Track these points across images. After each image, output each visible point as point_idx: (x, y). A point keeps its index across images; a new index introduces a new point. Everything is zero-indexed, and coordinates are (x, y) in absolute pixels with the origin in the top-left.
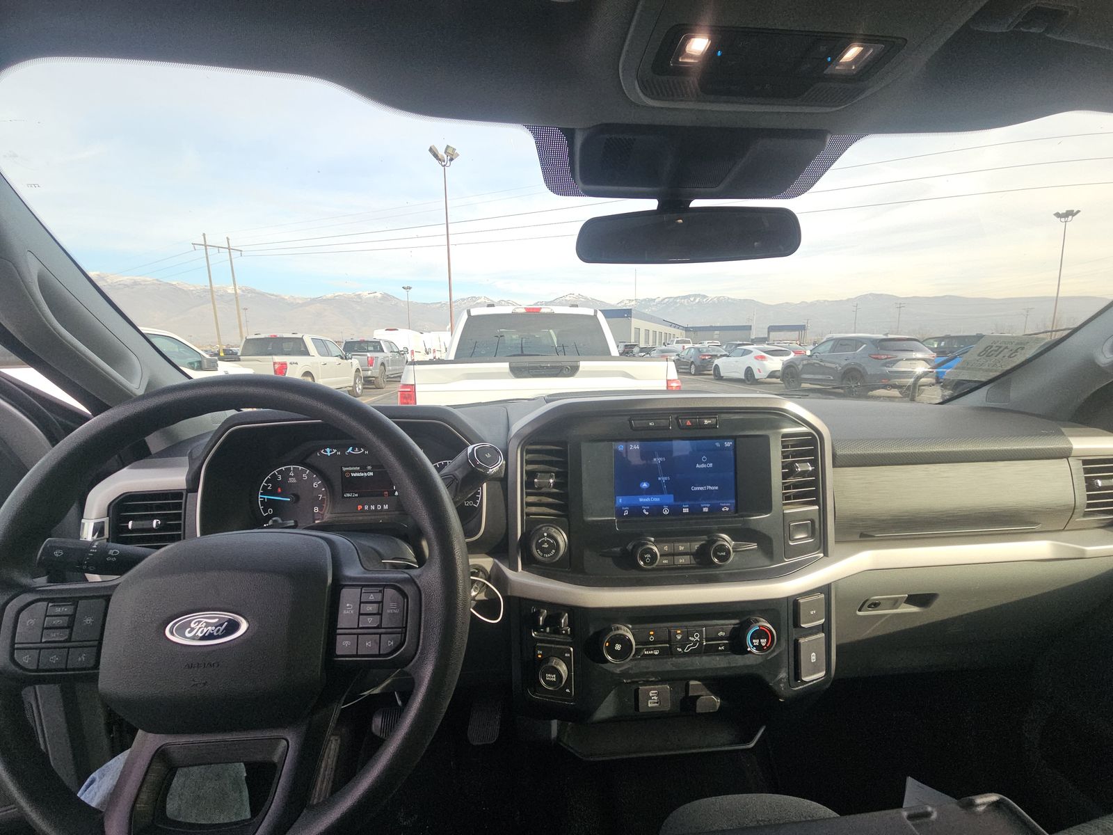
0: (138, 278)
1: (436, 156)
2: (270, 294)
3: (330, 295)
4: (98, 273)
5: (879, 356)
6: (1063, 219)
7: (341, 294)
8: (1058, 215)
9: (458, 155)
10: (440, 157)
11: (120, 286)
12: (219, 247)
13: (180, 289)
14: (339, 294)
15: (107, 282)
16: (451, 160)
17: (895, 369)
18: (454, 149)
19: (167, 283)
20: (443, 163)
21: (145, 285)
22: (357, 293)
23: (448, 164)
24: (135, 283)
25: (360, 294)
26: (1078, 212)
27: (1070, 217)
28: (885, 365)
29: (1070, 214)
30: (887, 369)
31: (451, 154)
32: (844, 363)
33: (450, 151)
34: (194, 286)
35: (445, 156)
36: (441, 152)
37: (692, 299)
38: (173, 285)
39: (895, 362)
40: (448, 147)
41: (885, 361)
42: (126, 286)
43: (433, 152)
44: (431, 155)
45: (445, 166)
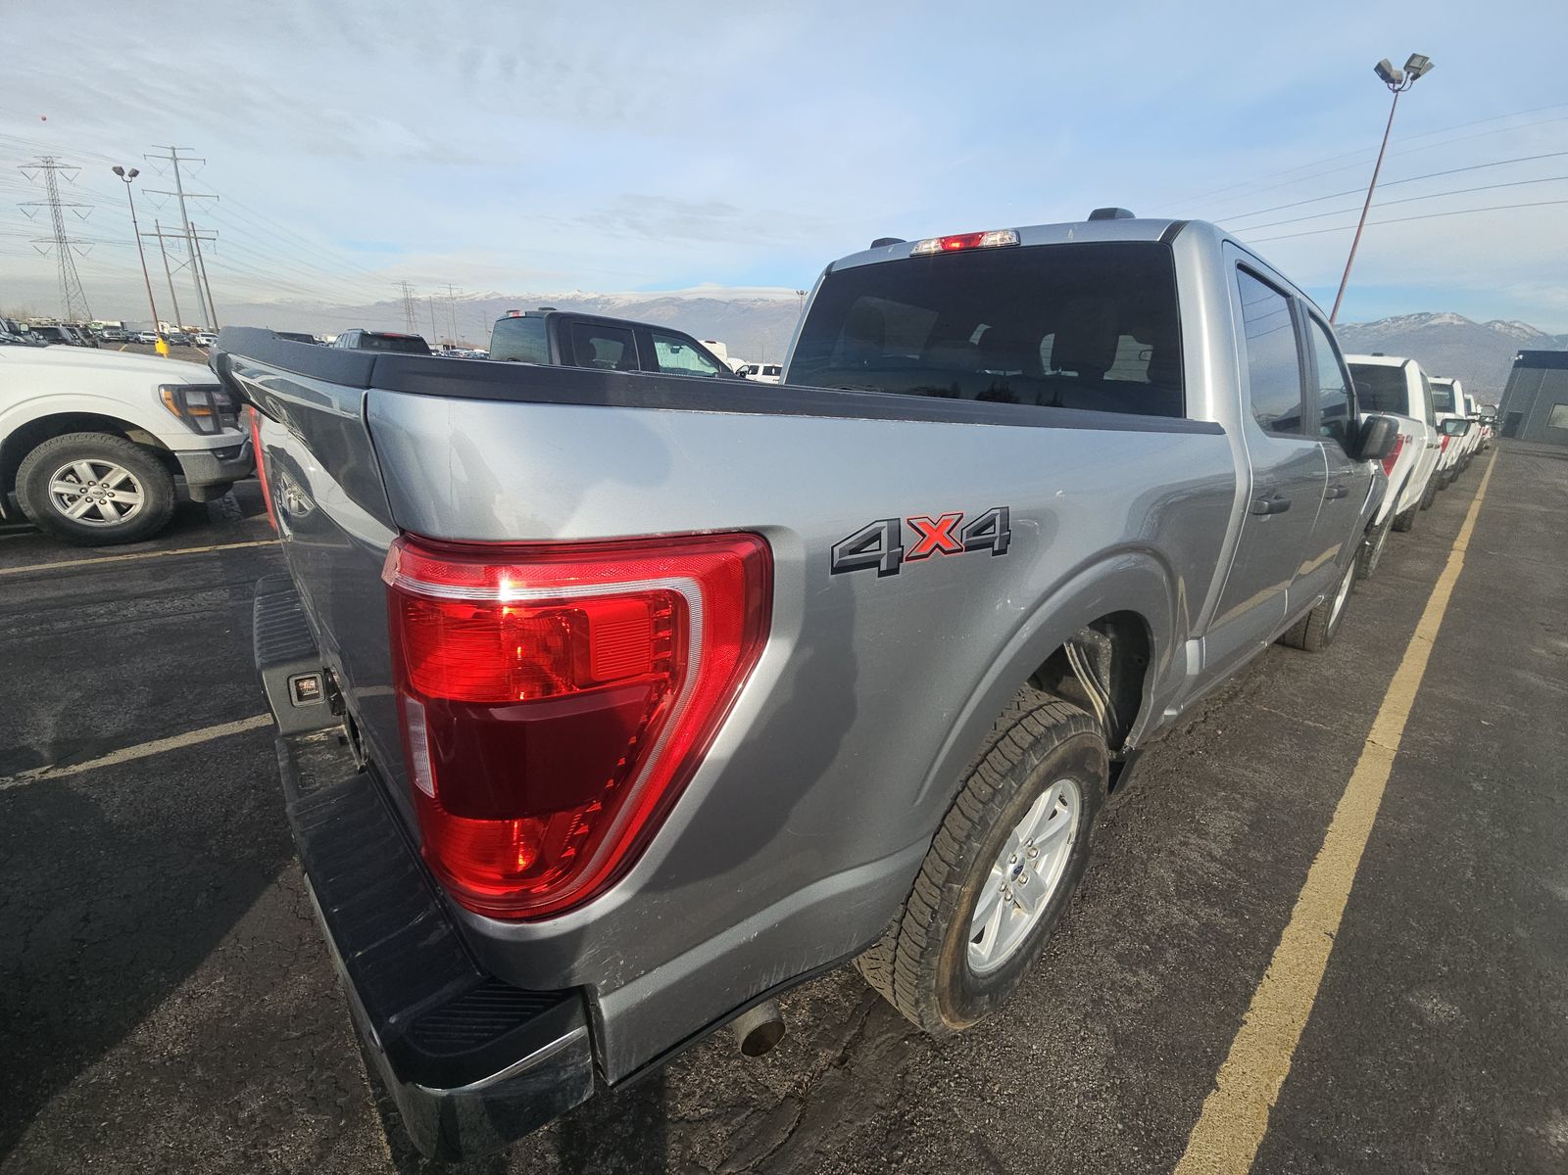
9: (1431, 66)
10: (1393, 75)
16: (1416, 77)
20: (1397, 86)
35: (1405, 73)
40: (1414, 56)
43: (1384, 72)
44: (1377, 77)
45: (1399, 90)
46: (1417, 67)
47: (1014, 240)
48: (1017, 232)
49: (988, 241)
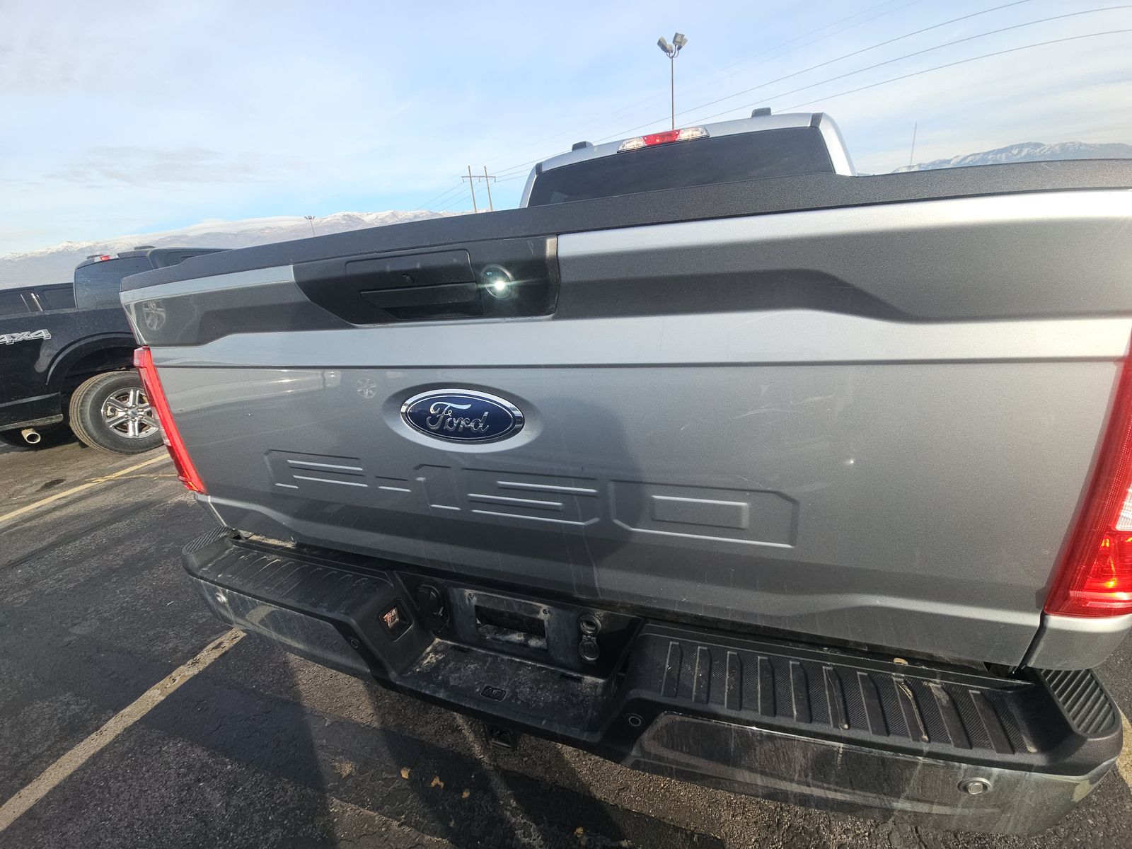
1: (664, 48)
9: (686, 40)
10: (668, 47)
12: (479, 177)
16: (680, 48)
18: (683, 36)
20: (672, 55)
23: (676, 55)
33: (678, 39)
35: (673, 46)
36: (669, 43)
37: (1015, 152)
40: (676, 35)
43: (662, 45)
44: (659, 48)
45: (673, 57)
46: (679, 41)
47: (705, 134)
48: (705, 127)
49: (684, 136)
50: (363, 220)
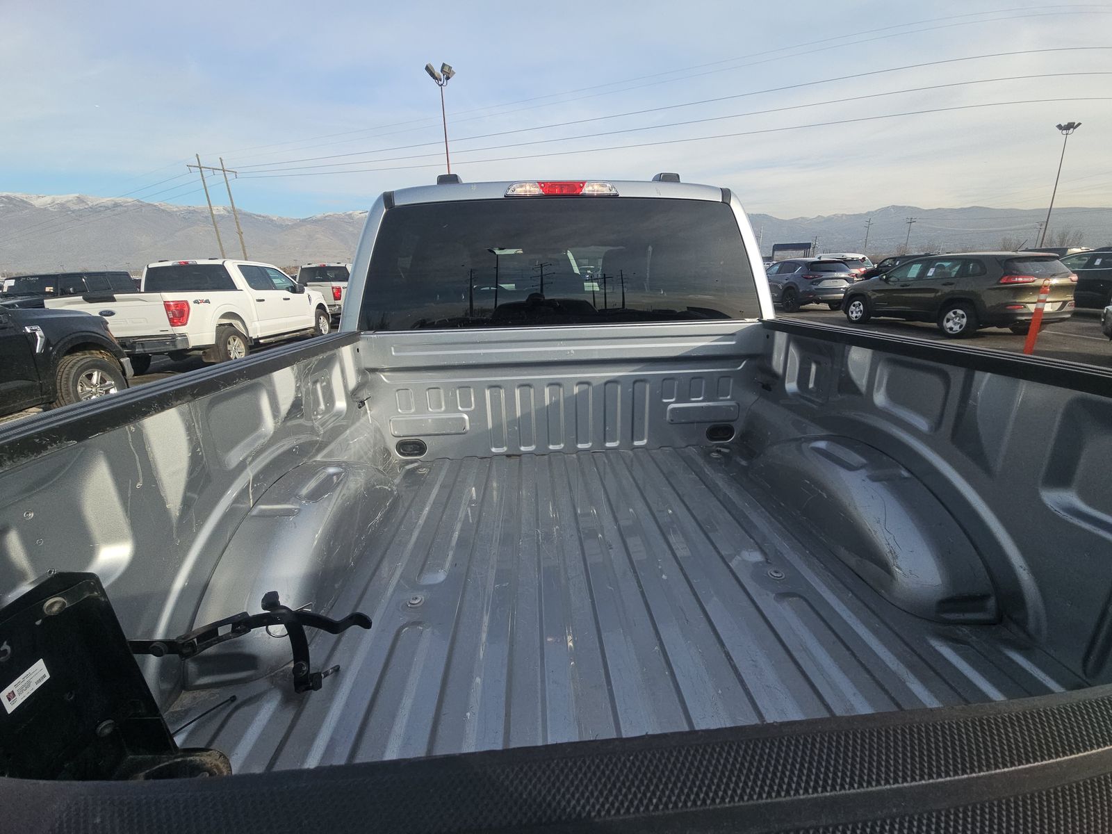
0: (119, 200)
1: (432, 74)
2: (257, 216)
3: (320, 215)
4: (77, 195)
5: (808, 277)
6: (1064, 132)
7: (331, 214)
8: (1060, 127)
9: (454, 73)
10: (436, 76)
11: (102, 209)
13: (163, 210)
14: (329, 213)
15: (88, 204)
16: (448, 78)
17: (820, 286)
18: (450, 68)
19: (150, 204)
20: (440, 83)
21: (125, 206)
22: (348, 213)
23: (444, 84)
24: (116, 205)
25: (351, 214)
26: (1079, 124)
27: (1072, 129)
28: (812, 283)
29: (1071, 126)
30: (814, 287)
31: (447, 73)
32: (786, 282)
33: (446, 69)
34: (178, 208)
35: (442, 75)
36: (437, 70)
38: (155, 206)
39: (820, 281)
40: (444, 65)
41: (812, 280)
42: (107, 208)
43: (430, 70)
44: (427, 73)
47: (614, 192)
49: (587, 190)
50: (32, 205)
